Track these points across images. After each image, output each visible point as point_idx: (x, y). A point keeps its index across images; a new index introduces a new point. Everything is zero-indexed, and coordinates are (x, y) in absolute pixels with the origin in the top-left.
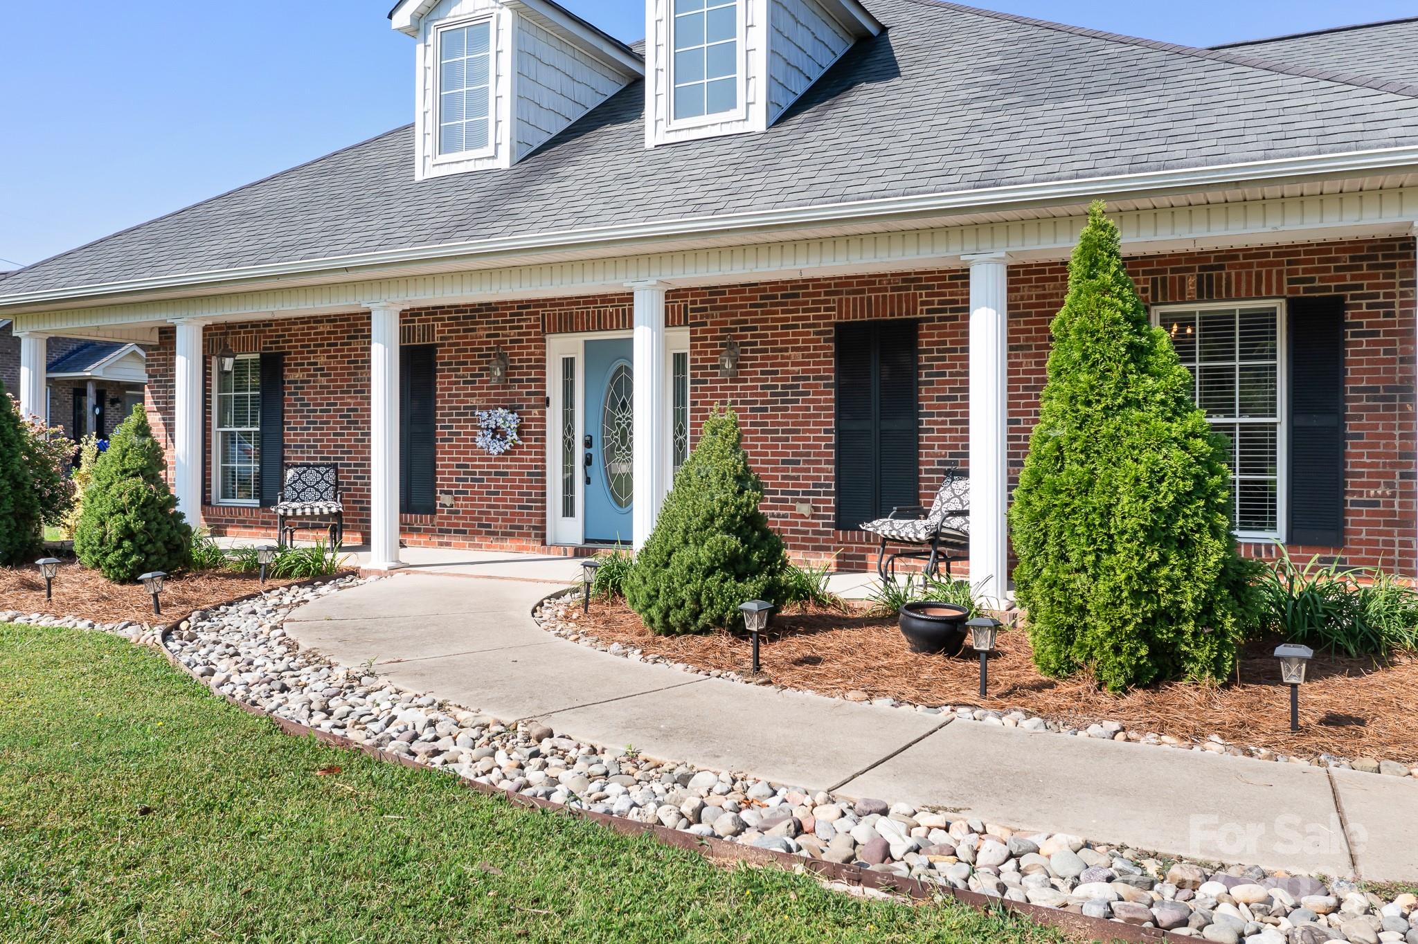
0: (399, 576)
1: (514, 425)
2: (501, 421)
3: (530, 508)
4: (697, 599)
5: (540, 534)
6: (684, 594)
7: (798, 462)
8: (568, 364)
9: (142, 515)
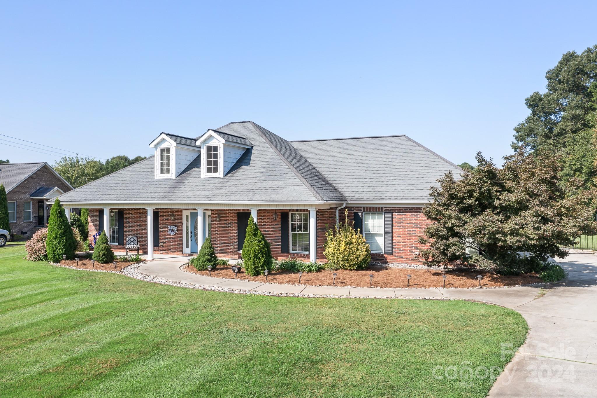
0: (154, 261)
1: (176, 229)
2: (173, 228)
3: (179, 246)
4: (203, 265)
5: (182, 251)
6: (202, 265)
7: (231, 238)
8: (187, 216)
9: (106, 251)
